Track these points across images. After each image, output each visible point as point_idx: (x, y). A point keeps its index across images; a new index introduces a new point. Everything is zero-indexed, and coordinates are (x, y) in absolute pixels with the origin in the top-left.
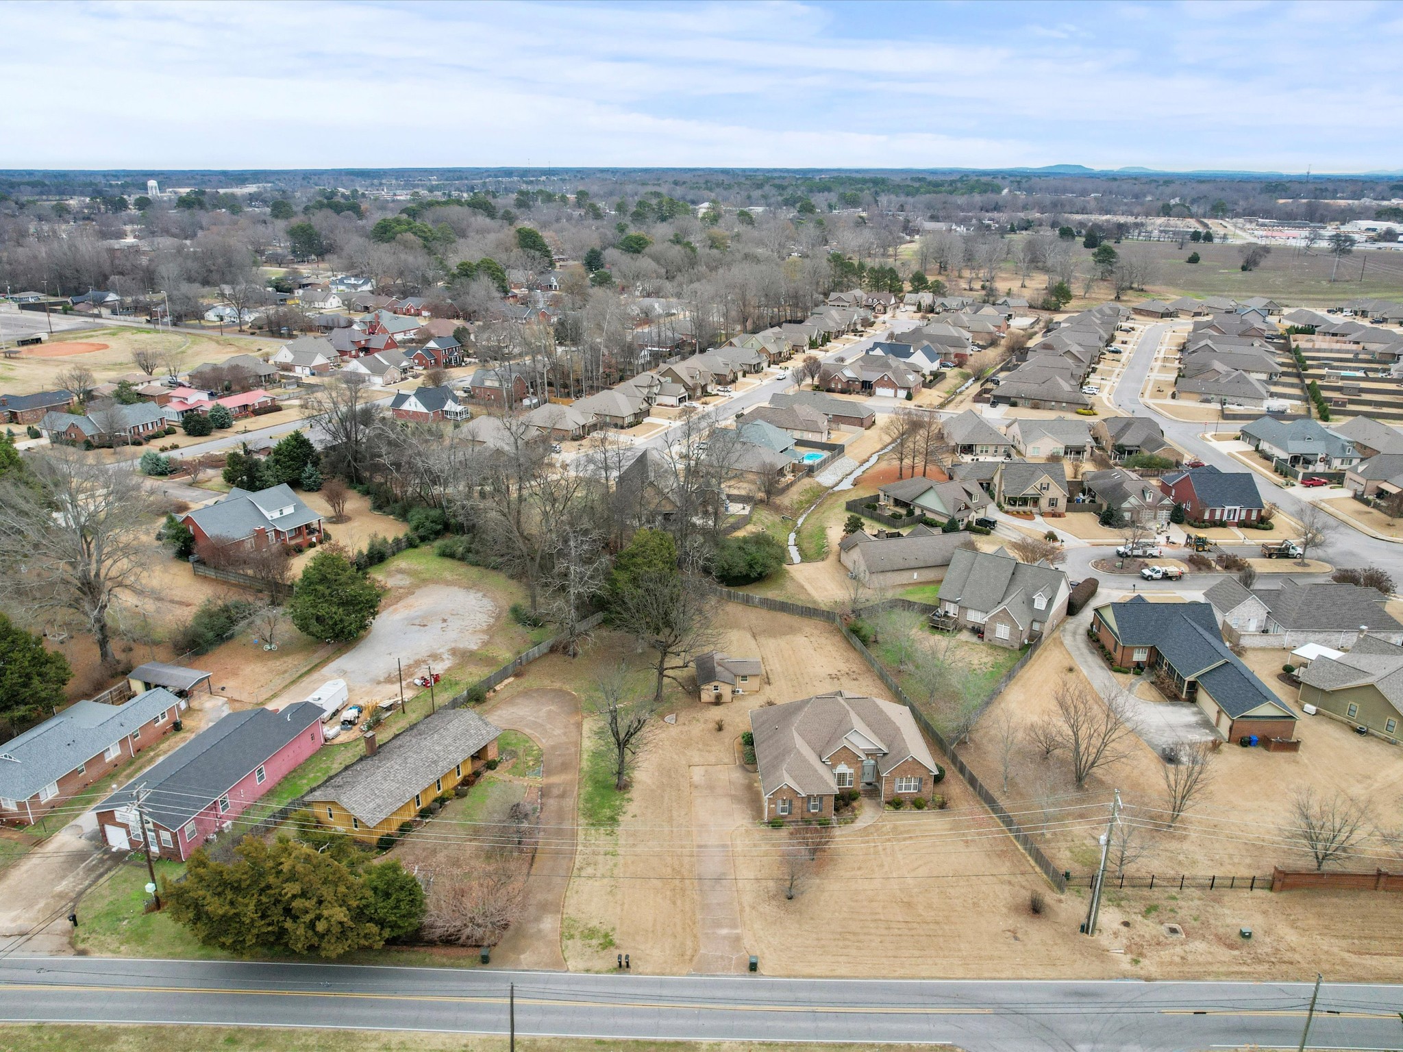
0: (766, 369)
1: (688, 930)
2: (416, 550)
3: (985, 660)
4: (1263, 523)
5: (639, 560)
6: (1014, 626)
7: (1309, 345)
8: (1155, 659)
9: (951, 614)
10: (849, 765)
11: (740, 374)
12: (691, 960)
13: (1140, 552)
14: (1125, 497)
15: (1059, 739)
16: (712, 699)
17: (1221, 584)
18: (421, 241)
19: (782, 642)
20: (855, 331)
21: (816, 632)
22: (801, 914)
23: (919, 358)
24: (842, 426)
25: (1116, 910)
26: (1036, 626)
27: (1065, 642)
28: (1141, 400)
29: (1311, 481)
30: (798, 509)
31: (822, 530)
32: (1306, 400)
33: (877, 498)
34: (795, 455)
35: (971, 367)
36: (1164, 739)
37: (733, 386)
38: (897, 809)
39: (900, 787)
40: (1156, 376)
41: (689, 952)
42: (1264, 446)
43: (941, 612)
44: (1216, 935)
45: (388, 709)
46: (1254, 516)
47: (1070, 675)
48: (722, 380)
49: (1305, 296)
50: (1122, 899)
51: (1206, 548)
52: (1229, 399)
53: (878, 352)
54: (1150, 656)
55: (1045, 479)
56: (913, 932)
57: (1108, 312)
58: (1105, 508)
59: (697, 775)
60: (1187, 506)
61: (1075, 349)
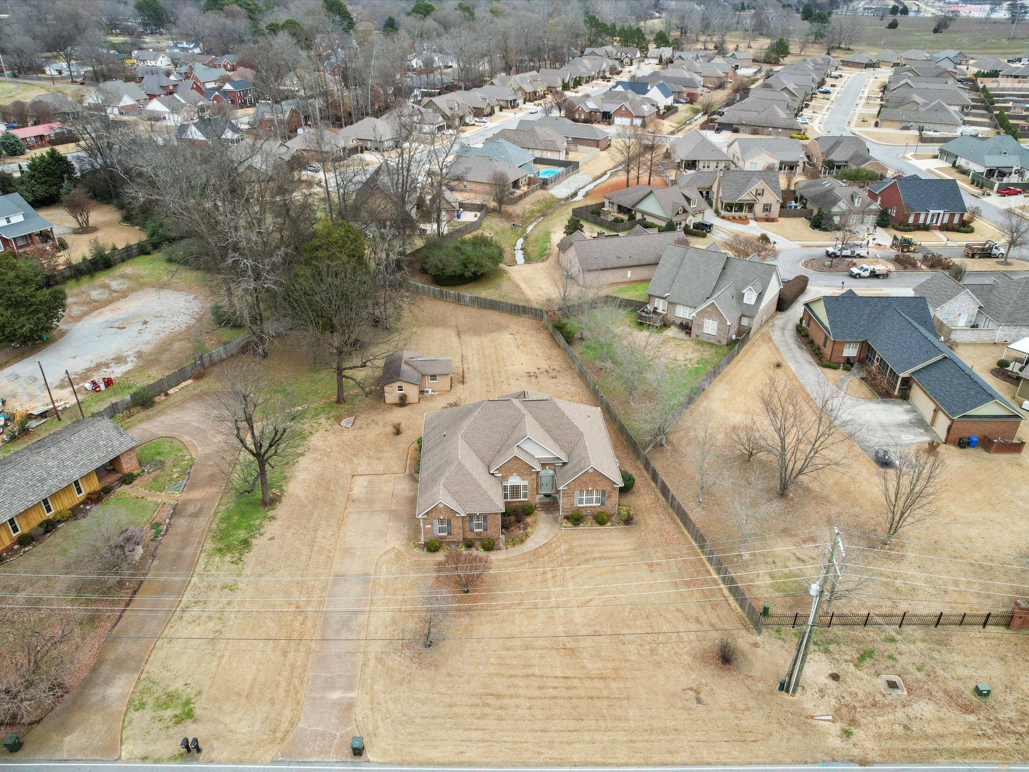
0: (521, 105)
1: (292, 694)
2: (148, 257)
3: (691, 356)
4: (964, 227)
5: (320, 254)
6: (722, 321)
7: (995, 85)
8: (867, 354)
9: (660, 311)
10: (521, 475)
11: (497, 109)
12: (283, 739)
13: (848, 252)
14: (835, 201)
15: (762, 442)
16: (397, 400)
17: (927, 282)
18: (244, 12)
19: (485, 340)
20: (604, 78)
21: (522, 329)
22: (437, 666)
23: (654, 93)
24: (580, 147)
25: (823, 657)
26: (745, 322)
27: (774, 337)
28: (848, 129)
29: (1006, 191)
30: (529, 218)
31: (548, 235)
32: (996, 127)
33: (603, 205)
34: (531, 170)
35: (701, 103)
36: (876, 440)
37: (489, 118)
38: (576, 525)
39: (581, 501)
40: (861, 110)
41: (283, 728)
42: (961, 162)
43: (650, 308)
44: (946, 692)
45: (43, 415)
46: (956, 220)
47: (779, 371)
48: (478, 113)
49: (987, 51)
50: (830, 642)
51: (912, 249)
52: (926, 126)
53: (620, 88)
54: (860, 351)
55: (760, 184)
56: (573, 693)
57: (821, 62)
58: (815, 212)
59: (359, 487)
60: (893, 212)
61: (791, 87)
